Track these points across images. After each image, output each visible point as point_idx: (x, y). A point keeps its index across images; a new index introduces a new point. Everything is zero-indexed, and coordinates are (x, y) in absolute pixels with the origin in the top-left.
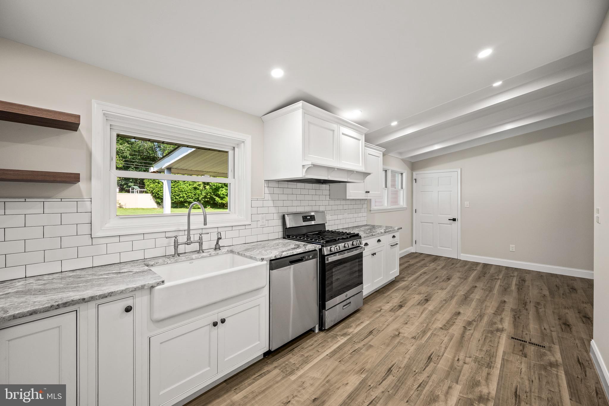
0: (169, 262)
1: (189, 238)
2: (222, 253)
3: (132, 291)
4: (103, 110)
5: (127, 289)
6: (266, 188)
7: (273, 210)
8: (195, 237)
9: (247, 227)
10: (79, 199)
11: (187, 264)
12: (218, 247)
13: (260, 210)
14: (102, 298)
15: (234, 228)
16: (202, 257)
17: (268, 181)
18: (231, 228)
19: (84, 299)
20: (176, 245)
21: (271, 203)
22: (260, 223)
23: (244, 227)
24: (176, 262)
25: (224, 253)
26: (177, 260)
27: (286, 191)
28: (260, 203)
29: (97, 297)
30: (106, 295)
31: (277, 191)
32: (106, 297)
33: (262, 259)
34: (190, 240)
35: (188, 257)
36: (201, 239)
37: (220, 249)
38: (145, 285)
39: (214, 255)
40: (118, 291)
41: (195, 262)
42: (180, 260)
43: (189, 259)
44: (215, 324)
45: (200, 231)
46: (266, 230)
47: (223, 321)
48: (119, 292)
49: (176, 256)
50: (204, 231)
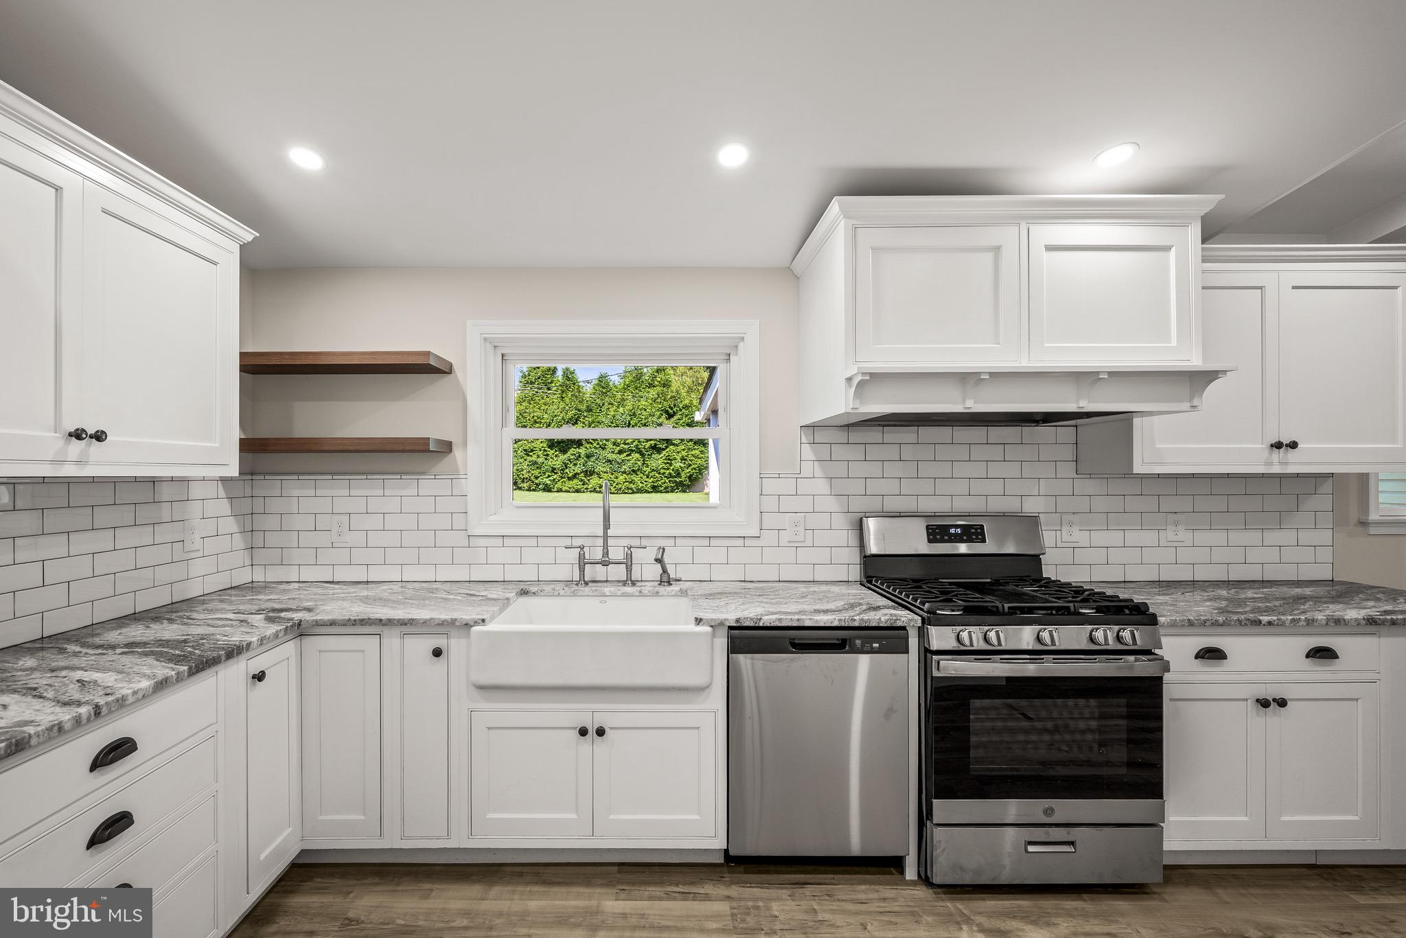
0: (562, 592)
1: (606, 553)
2: (668, 593)
3: (438, 624)
4: (482, 334)
5: (432, 619)
6: (806, 448)
7: (831, 504)
8: (616, 553)
9: (748, 542)
10: (454, 475)
11: (595, 602)
12: (665, 579)
13: (787, 503)
14: (401, 625)
15: (713, 542)
16: (624, 595)
17: (812, 427)
18: (706, 542)
19: (381, 620)
20: (582, 563)
21: (822, 486)
22: (785, 537)
23: (740, 542)
24: (574, 594)
25: (673, 593)
26: (576, 592)
27: (873, 452)
28: (787, 486)
29: (396, 622)
30: (406, 621)
31: (840, 452)
32: (406, 624)
33: (699, 621)
34: (608, 557)
35: (596, 590)
36: (629, 557)
37: (671, 584)
38: (456, 620)
39: (648, 594)
40: (420, 619)
41: (611, 602)
42: (580, 593)
43: (597, 593)
44: (583, 732)
45: (626, 542)
46: (805, 555)
47: (601, 732)
48: (422, 621)
49: (582, 584)
50: (636, 542)
